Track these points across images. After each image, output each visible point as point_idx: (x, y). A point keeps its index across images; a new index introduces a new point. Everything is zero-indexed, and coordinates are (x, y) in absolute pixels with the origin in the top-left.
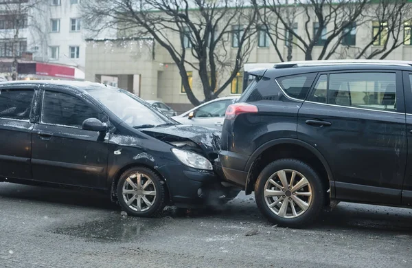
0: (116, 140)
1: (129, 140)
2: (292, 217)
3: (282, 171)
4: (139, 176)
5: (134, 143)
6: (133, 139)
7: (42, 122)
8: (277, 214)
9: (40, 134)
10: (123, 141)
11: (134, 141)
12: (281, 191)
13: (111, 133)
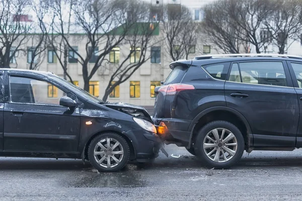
0: (86, 113)
1: (98, 113)
2: (224, 161)
3: (215, 129)
4: (108, 140)
5: (102, 115)
6: (101, 112)
7: (11, 102)
8: (213, 160)
9: (12, 112)
10: (93, 114)
11: (102, 114)
12: (215, 144)
13: (80, 108)
